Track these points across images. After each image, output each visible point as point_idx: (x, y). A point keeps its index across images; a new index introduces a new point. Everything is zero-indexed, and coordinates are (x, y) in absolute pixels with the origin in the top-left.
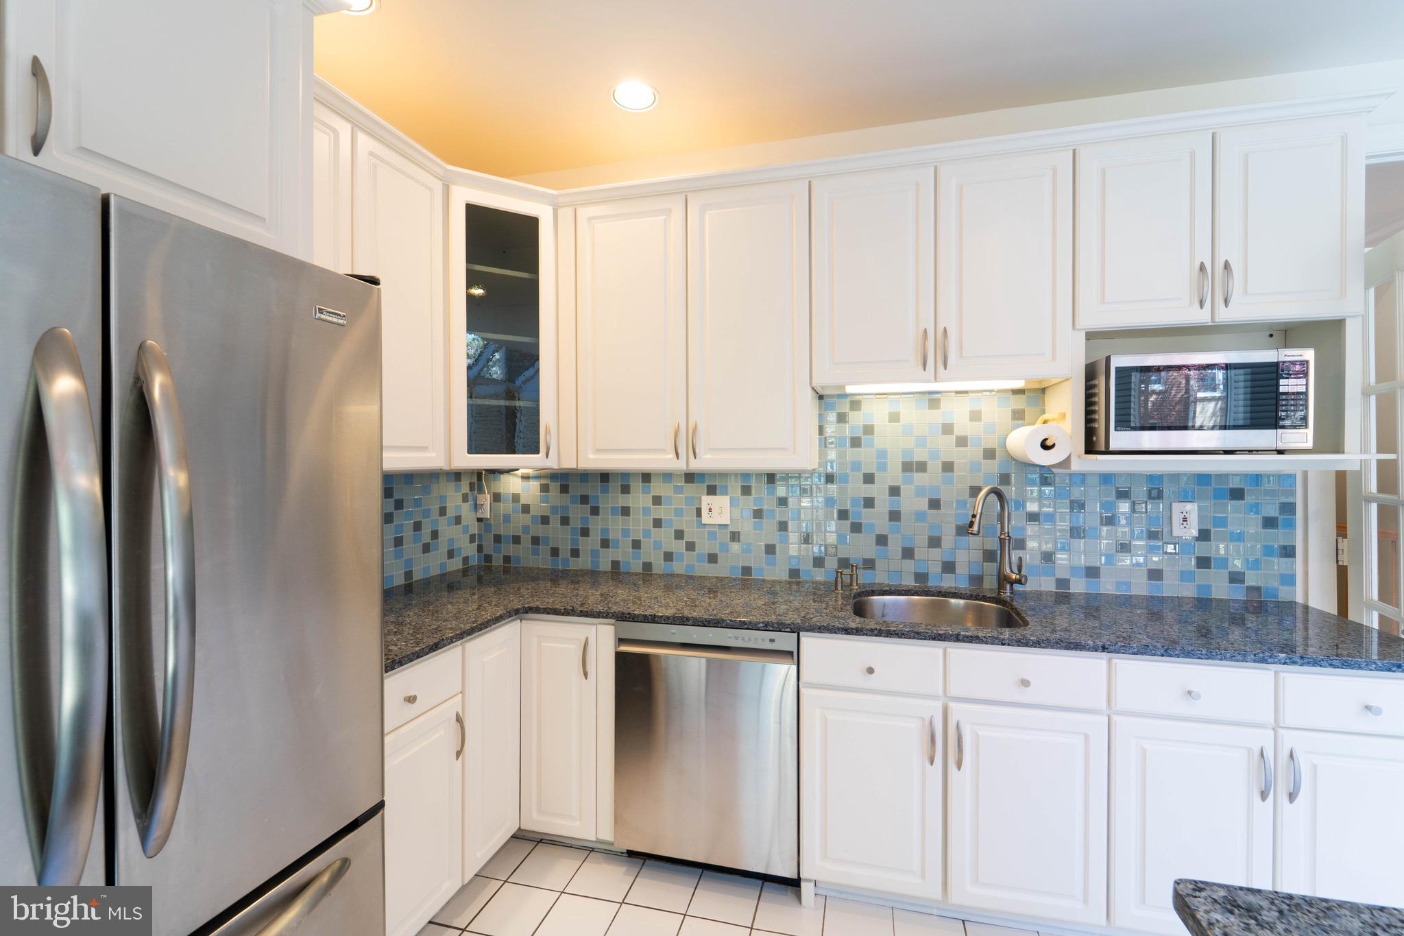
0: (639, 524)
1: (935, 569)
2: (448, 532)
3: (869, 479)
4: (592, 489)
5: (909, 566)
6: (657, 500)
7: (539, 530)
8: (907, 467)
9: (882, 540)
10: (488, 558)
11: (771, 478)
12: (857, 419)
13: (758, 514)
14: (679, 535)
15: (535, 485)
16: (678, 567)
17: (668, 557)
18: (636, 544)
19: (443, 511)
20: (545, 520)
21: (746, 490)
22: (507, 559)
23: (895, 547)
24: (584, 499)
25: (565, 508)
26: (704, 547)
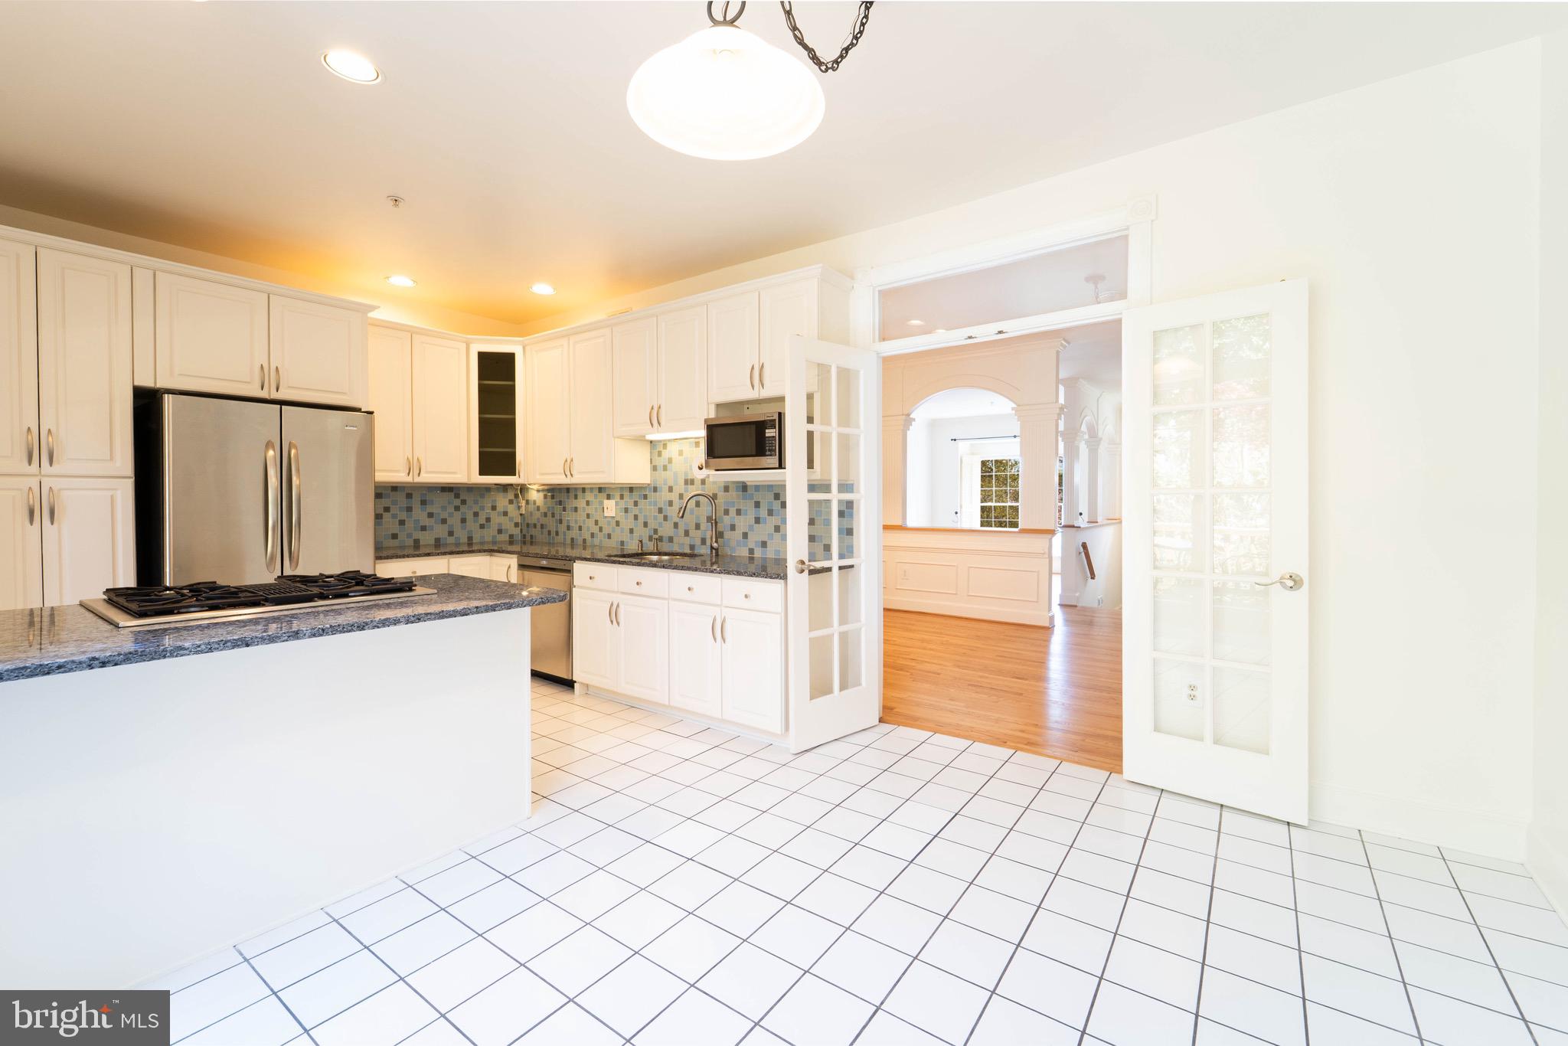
0: (581, 516)
1: (698, 542)
2: (497, 519)
3: (671, 489)
4: (563, 496)
5: (687, 541)
6: (588, 503)
7: (544, 521)
8: (686, 482)
9: (676, 525)
10: (524, 536)
11: (631, 489)
12: (666, 454)
13: (626, 510)
14: (596, 522)
15: (541, 495)
16: (596, 541)
17: (592, 535)
18: (580, 528)
19: (494, 508)
20: (545, 515)
21: (622, 497)
22: (532, 536)
23: (681, 531)
24: (560, 503)
25: (553, 508)
26: (606, 531)
